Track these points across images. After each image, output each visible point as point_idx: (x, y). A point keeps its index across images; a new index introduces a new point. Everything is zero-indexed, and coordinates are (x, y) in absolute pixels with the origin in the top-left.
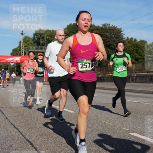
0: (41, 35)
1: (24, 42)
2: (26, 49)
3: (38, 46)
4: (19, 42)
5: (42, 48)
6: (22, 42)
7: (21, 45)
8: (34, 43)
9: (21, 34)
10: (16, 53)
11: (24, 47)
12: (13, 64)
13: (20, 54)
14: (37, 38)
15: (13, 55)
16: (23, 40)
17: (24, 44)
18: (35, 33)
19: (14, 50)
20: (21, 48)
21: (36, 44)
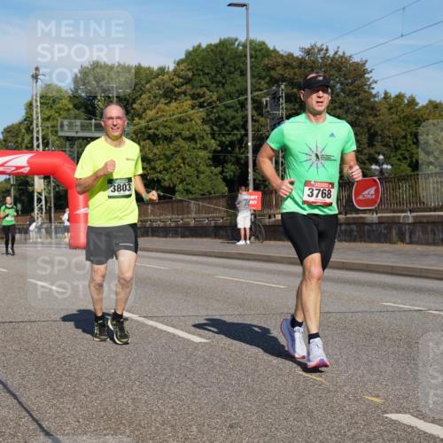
1: (41, 103)
3: (91, 119)
4: (26, 105)
6: (34, 104)
7: (32, 115)
8: (76, 107)
9: (33, 76)
10: (16, 142)
11: (43, 120)
12: (8, 177)
13: (30, 146)
15: (7, 148)
16: (38, 99)
17: (41, 111)
18: (79, 75)
19: (9, 132)
20: (31, 124)
21: (84, 112)
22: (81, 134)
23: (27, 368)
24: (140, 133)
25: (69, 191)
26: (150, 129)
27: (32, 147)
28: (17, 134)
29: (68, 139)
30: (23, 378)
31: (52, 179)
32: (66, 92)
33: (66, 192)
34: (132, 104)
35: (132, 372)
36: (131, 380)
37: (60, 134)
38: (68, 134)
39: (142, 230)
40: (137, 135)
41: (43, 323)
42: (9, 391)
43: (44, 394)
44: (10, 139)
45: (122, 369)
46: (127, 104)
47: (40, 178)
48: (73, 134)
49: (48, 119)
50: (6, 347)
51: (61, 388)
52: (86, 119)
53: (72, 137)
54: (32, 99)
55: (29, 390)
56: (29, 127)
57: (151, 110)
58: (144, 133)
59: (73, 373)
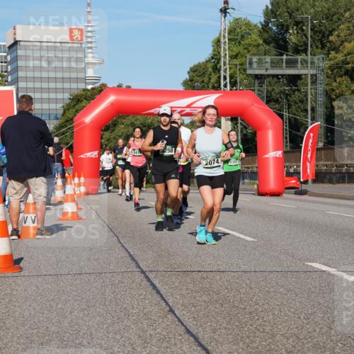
0: (291, 15)
1: (229, 40)
2: (238, 67)
3: (281, 55)
4: (213, 42)
5: (296, 62)
6: (222, 40)
7: (219, 53)
8: (265, 41)
10: (203, 82)
11: (231, 57)
13: (216, 85)
14: (277, 26)
15: (194, 88)
16: (227, 35)
17: (229, 48)
18: (270, 7)
19: (195, 71)
20: (218, 63)
21: (274, 47)
22: (271, 72)
23: (218, 321)
24: (337, 68)
25: (258, 133)
26: (348, 63)
27: (219, 86)
28: (204, 73)
29: (257, 77)
30: (214, 331)
31: (239, 121)
32: (256, 25)
33: (255, 134)
34: (328, 36)
35: (333, 332)
36: (332, 341)
37: (249, 72)
38: (257, 72)
39: (339, 175)
40: (332, 71)
41: (233, 274)
42: (201, 345)
43: (237, 350)
44: (195, 78)
45: (321, 328)
46: (323, 36)
47: (226, 120)
48: (263, 72)
49: (236, 56)
50: (195, 297)
51: (255, 345)
52: (277, 55)
53: (261, 75)
54: (220, 34)
55: (222, 344)
56: (216, 66)
57: (350, 42)
58: (340, 68)
59: (267, 329)
